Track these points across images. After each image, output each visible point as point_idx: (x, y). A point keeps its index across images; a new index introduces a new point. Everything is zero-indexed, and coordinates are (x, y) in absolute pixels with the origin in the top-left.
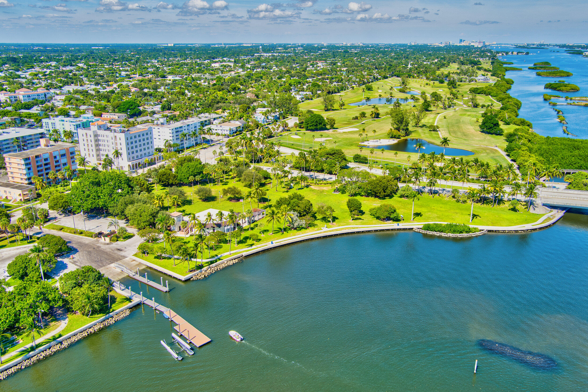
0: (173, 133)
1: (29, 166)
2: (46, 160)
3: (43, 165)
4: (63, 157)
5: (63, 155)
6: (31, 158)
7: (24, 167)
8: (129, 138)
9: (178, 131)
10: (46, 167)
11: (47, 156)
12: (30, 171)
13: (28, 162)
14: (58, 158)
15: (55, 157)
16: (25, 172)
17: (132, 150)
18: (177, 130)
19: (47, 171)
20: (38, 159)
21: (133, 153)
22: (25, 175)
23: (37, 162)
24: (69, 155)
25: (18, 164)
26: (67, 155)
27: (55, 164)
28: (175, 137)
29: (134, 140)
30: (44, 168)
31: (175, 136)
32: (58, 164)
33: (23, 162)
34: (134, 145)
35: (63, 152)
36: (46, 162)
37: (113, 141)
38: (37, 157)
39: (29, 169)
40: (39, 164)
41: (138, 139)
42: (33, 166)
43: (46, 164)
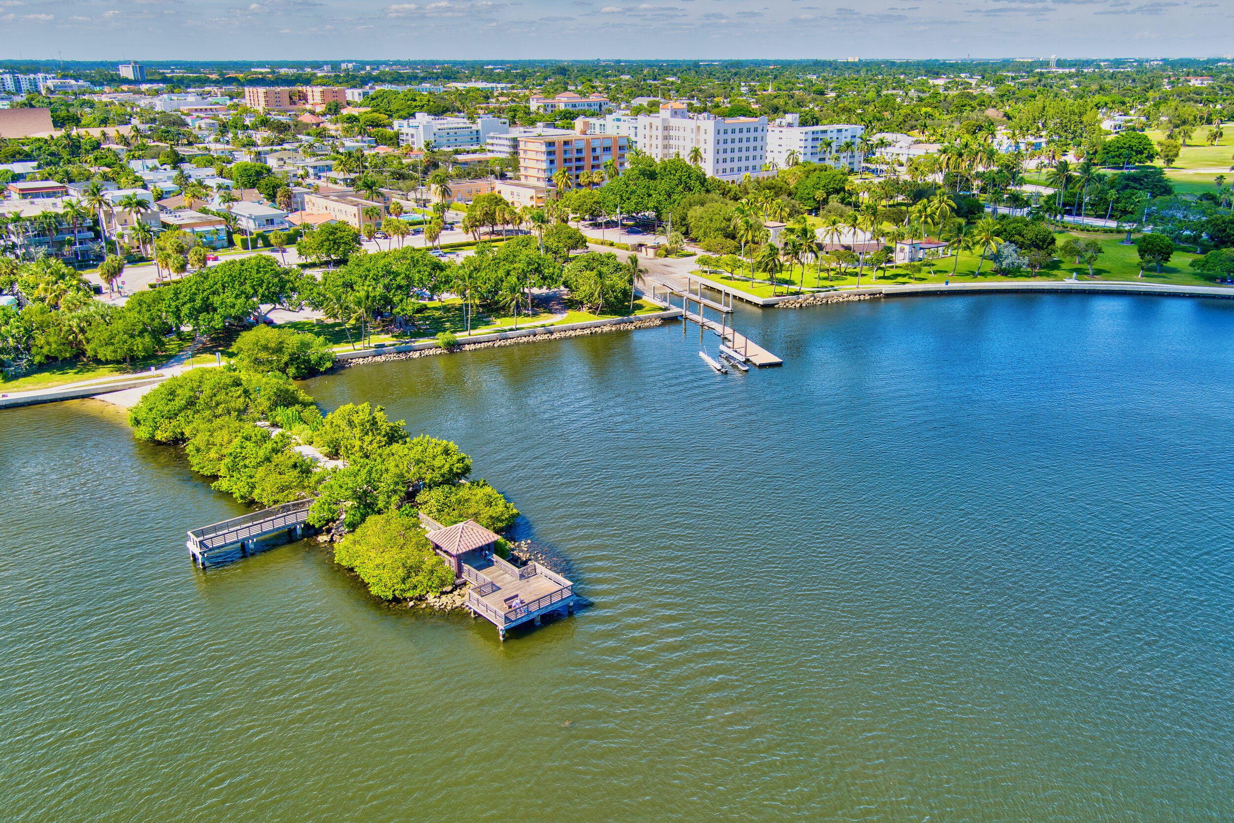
0: (806, 140)
1: (552, 157)
2: (579, 151)
3: (574, 160)
4: (606, 153)
5: (607, 149)
6: (557, 144)
7: (544, 157)
8: (722, 132)
9: (817, 139)
10: (578, 164)
11: (581, 145)
12: (552, 166)
13: (551, 149)
14: (599, 152)
15: (594, 150)
16: (544, 166)
17: (725, 156)
18: (815, 136)
19: (578, 172)
20: (567, 148)
21: (725, 161)
22: (545, 171)
23: (565, 152)
24: (615, 151)
25: (537, 152)
26: (613, 149)
27: (593, 163)
28: (809, 150)
29: (729, 136)
30: (574, 164)
31: (809, 148)
32: (596, 163)
33: (544, 148)
34: (729, 146)
35: (607, 144)
36: (579, 156)
37: (693, 136)
38: (566, 143)
39: (552, 162)
40: (568, 156)
41: (737, 136)
42: (558, 158)
43: (578, 160)
